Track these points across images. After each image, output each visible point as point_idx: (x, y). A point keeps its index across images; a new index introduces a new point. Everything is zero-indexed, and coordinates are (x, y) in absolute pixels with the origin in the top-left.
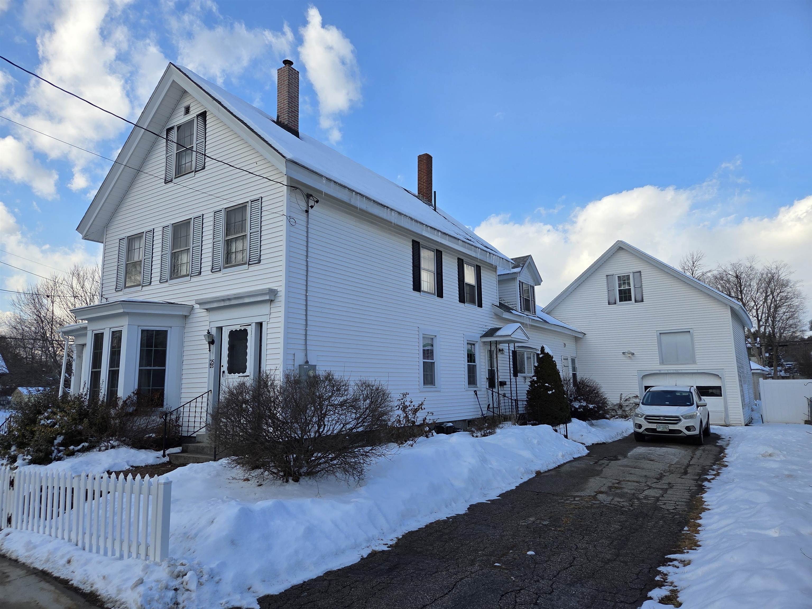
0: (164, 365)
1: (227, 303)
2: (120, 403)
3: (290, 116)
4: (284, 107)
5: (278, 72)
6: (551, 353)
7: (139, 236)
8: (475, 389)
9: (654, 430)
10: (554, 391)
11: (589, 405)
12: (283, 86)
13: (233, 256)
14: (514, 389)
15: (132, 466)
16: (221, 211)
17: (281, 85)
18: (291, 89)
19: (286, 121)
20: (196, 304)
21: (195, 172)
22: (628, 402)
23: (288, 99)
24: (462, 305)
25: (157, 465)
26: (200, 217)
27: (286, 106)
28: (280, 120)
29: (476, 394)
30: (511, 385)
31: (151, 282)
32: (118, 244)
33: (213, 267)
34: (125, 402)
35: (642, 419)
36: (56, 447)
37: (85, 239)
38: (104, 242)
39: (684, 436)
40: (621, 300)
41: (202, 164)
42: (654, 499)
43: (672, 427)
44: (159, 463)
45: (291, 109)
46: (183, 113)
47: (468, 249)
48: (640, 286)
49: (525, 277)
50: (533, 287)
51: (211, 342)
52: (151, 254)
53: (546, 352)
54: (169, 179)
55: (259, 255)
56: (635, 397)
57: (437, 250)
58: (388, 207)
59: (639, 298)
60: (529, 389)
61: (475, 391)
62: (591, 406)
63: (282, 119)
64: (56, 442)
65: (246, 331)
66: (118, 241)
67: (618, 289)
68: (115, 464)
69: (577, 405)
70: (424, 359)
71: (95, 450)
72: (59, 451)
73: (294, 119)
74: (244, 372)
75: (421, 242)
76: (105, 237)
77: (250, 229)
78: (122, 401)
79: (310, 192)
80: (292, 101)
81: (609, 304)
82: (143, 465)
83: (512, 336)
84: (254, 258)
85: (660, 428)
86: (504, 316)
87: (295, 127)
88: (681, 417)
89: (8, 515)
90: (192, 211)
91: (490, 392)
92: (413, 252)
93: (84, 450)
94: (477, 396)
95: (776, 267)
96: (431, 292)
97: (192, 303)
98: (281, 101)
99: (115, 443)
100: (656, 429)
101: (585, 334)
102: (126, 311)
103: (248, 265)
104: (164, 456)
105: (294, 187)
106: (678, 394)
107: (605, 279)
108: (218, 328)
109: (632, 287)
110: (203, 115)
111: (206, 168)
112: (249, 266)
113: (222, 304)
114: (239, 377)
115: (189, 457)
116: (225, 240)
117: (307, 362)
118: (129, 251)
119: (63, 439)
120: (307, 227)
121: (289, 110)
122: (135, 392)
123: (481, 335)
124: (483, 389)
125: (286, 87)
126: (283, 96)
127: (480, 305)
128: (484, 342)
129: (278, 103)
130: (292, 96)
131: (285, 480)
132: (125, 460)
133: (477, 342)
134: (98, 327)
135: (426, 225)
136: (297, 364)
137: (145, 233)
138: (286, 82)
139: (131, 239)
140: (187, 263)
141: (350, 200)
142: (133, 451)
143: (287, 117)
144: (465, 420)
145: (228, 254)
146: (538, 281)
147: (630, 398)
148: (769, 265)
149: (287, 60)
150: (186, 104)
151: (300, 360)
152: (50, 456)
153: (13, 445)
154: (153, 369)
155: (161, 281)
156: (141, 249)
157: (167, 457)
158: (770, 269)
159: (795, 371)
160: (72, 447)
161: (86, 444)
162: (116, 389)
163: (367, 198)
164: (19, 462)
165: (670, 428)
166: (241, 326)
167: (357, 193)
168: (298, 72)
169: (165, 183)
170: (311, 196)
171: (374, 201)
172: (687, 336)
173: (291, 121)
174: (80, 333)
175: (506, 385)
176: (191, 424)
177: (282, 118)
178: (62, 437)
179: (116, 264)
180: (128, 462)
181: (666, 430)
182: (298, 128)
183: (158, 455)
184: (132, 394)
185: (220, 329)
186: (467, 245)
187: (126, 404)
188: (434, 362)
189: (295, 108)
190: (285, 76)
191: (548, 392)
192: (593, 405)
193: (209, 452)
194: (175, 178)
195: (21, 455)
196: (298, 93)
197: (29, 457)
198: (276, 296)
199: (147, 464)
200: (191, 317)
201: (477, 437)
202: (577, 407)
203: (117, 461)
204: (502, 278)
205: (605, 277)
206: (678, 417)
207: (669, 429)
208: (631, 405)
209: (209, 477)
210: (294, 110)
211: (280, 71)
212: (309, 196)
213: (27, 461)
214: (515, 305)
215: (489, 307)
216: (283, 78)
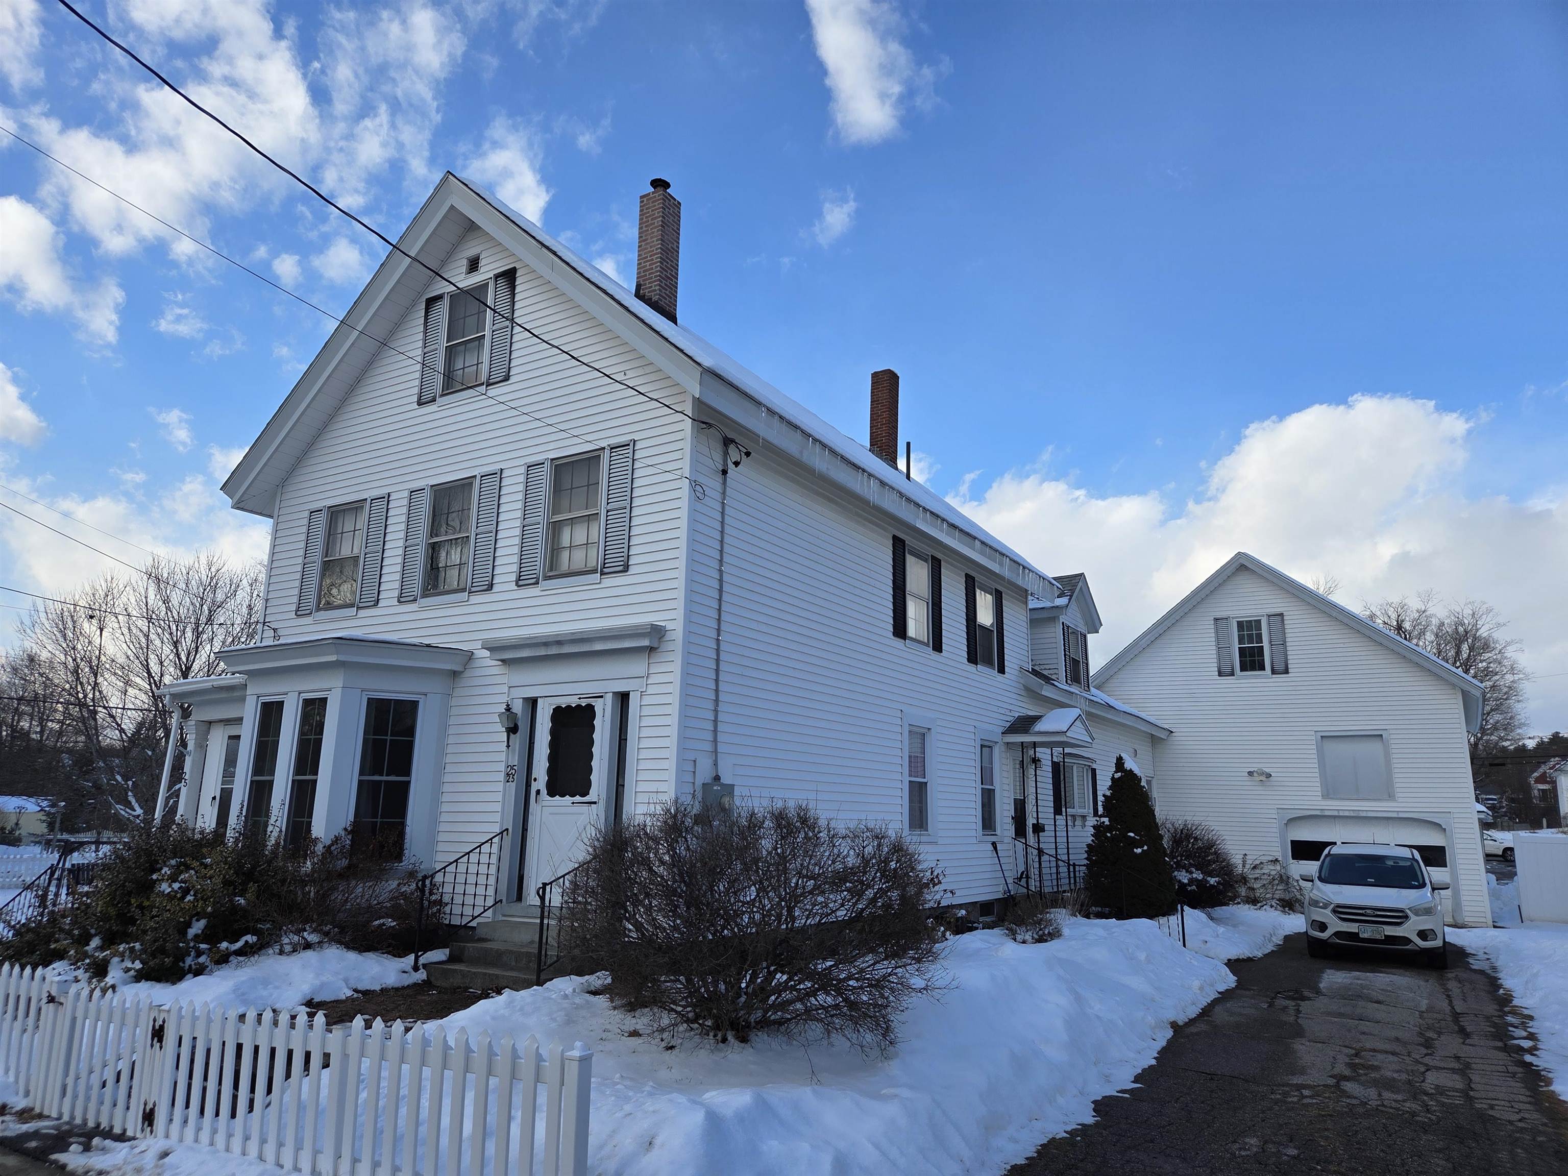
0: (407, 772)
1: (553, 651)
2: (319, 848)
3: (663, 285)
4: (652, 269)
5: (642, 202)
6: (1137, 771)
7: (355, 507)
8: (993, 839)
9: (1354, 936)
10: (1145, 848)
11: (1209, 879)
12: (651, 229)
13: (565, 555)
14: (1062, 840)
15: (356, 991)
16: (543, 463)
17: (646, 226)
18: (667, 234)
19: (655, 295)
20: (482, 648)
21: (487, 386)
22: (1258, 871)
23: (661, 253)
24: (971, 668)
25: (403, 988)
26: (496, 473)
27: (656, 267)
28: (641, 292)
29: (995, 848)
30: (1055, 831)
31: (378, 600)
32: (306, 522)
33: (520, 576)
34: (328, 848)
35: (1328, 911)
36: (192, 944)
37: (238, 508)
38: (276, 516)
39: (1417, 950)
40: (1243, 669)
41: (504, 370)
42: (1458, 1094)
43: (1390, 931)
44: (406, 984)
45: (664, 273)
46: (464, 269)
47: (990, 558)
48: (1282, 642)
49: (1073, 618)
50: (1085, 636)
51: (512, 730)
52: (381, 543)
53: (1128, 769)
54: (426, 397)
55: (625, 555)
56: (1272, 861)
57: (933, 558)
58: (864, 470)
59: (1280, 666)
60: (1093, 841)
61: (994, 845)
62: (1212, 881)
63: (647, 291)
64: (191, 932)
65: (590, 709)
66: (307, 514)
67: (1237, 646)
68: (323, 985)
69: (1183, 877)
70: (910, 775)
71: (271, 951)
72: (199, 954)
73: (670, 292)
74: (585, 793)
75: (909, 540)
76: (278, 502)
77: (608, 503)
78: (322, 846)
79: (731, 435)
80: (667, 257)
81: (1220, 674)
82: (377, 988)
83: (1068, 734)
84: (615, 561)
85: (1367, 932)
86: (1043, 693)
87: (671, 307)
88: (1407, 911)
89: (145, 1104)
90: (479, 462)
91: (1020, 846)
92: (894, 560)
93: (247, 952)
94: (997, 853)
95: (1471, 612)
96: (922, 639)
97: (475, 646)
98: (647, 257)
99: (313, 938)
100: (1358, 934)
101: (1172, 732)
102: (342, 658)
103: (601, 575)
104: (416, 968)
105: (703, 423)
106: (1390, 863)
107: (1213, 627)
108: (525, 700)
109: (1266, 644)
110: (509, 276)
111: (512, 379)
112: (602, 577)
113: (542, 652)
114: (573, 803)
115: (475, 973)
116: (549, 523)
117: (717, 778)
118: (329, 534)
119: (206, 927)
120: (723, 503)
121: (662, 273)
122: (349, 829)
123: (1001, 730)
124: (1007, 840)
125: (658, 231)
126: (651, 247)
127: (1002, 670)
128: (1008, 743)
129: (638, 260)
130: (667, 248)
131: (719, 1037)
132: (341, 977)
133: (996, 743)
134: (270, 690)
135: (924, 508)
136: (699, 782)
137: (369, 500)
138: (658, 222)
139: (336, 513)
140: (460, 565)
141: (801, 452)
142: (352, 956)
143: (657, 288)
144: (976, 902)
145: (554, 550)
146: (1094, 624)
147: (1261, 863)
148: (1458, 609)
149: (660, 180)
150: (471, 252)
151: (704, 774)
152: (181, 964)
153: (96, 935)
154: (385, 781)
155: (402, 600)
156: (356, 532)
157: (422, 970)
158: (1460, 617)
159: (1503, 814)
160: (224, 945)
161: (250, 938)
162: (306, 819)
163: (833, 452)
164: (114, 975)
165: (1386, 934)
166: (580, 698)
167: (815, 440)
168: (679, 203)
169: (420, 403)
170: (733, 441)
171: (842, 457)
172: (1375, 747)
173: (664, 295)
174: (210, 697)
175: (1044, 831)
176: (469, 900)
177: (646, 288)
178: (202, 923)
179: (300, 560)
180: (346, 981)
181: (1378, 937)
182: (676, 310)
183: (403, 965)
184: (343, 833)
185: (533, 703)
186: (988, 549)
187: (331, 853)
188: (926, 783)
189: (672, 271)
190: (656, 209)
191: (1135, 850)
192: (1217, 879)
193: (513, 963)
194: (442, 396)
195: (116, 960)
196: (679, 243)
197: (138, 965)
198: (661, 640)
199: (384, 986)
200: (467, 674)
201: (1024, 942)
202: (1186, 881)
203: (324, 979)
204: (1037, 615)
205: (1213, 622)
206: (1401, 911)
207: (1385, 936)
208: (1266, 877)
209: (553, 1025)
210: (670, 274)
211: (645, 199)
212: (727, 442)
213: (132, 973)
214: (1056, 671)
215: (1016, 673)
216: (651, 213)
